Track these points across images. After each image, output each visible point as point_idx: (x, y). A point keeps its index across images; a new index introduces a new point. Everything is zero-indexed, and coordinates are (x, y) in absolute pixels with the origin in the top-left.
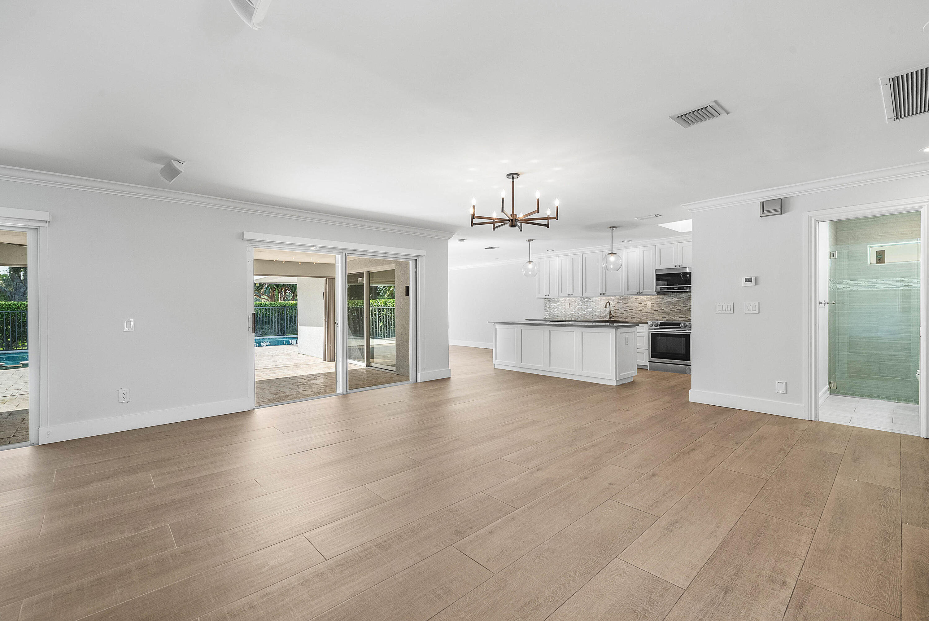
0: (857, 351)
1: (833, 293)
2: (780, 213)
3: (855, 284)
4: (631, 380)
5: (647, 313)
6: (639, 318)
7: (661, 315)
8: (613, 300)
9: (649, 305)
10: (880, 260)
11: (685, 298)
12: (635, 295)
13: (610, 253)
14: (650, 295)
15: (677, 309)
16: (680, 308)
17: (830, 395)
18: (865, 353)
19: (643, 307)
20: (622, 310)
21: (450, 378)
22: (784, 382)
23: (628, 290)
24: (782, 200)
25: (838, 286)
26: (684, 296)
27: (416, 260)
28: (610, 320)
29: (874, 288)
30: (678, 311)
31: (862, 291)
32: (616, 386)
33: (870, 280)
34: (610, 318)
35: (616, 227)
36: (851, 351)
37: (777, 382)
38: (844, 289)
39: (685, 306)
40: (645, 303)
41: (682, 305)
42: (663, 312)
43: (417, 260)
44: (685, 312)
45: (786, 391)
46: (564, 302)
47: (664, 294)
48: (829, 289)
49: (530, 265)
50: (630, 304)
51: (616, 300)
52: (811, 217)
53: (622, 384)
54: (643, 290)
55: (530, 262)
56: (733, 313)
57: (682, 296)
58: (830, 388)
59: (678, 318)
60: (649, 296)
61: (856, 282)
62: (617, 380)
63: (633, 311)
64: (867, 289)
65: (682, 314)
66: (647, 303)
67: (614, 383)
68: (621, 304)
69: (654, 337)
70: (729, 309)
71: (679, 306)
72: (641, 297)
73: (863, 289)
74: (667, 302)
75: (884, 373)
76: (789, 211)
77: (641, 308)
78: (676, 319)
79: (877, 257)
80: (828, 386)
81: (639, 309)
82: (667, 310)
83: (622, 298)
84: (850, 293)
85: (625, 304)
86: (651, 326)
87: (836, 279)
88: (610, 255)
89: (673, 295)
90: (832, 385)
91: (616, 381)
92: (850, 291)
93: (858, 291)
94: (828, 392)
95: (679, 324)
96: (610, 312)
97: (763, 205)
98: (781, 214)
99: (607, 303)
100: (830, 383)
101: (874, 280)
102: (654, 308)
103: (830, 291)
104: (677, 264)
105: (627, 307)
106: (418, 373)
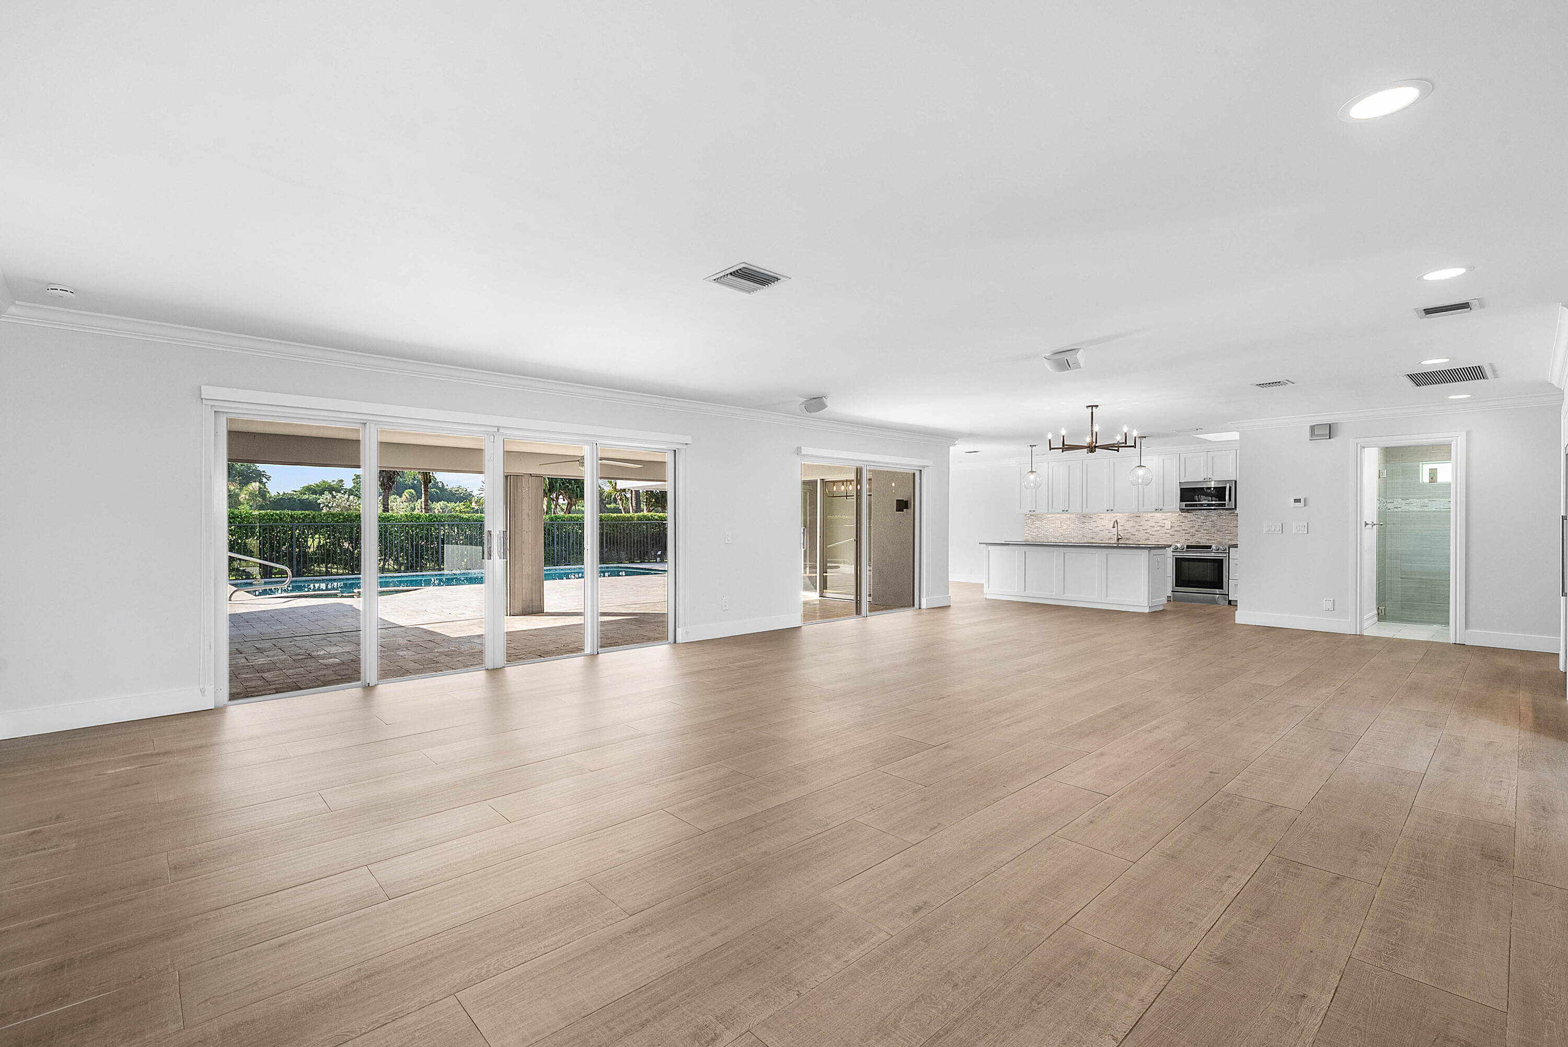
0: (1409, 576)
1: (1383, 515)
2: (1328, 437)
3: (1406, 504)
4: (1161, 608)
5: (1166, 535)
6: (1156, 540)
7: (1183, 537)
8: (1121, 518)
9: (1168, 524)
10: (1432, 478)
11: (1214, 517)
12: (1153, 512)
13: (1139, 466)
14: (1169, 512)
15: (1204, 530)
16: (1207, 528)
17: (1379, 621)
18: (1417, 579)
19: (1161, 526)
20: (1132, 531)
21: (950, 606)
22: (1332, 600)
23: (1143, 506)
24: (1330, 425)
25: (1389, 506)
26: (1213, 515)
27: (921, 470)
28: (1117, 542)
29: (1425, 509)
30: (1205, 531)
31: (1414, 511)
32: (1148, 613)
33: (1422, 500)
34: (1118, 539)
35: (1145, 437)
36: (1403, 576)
37: (1325, 600)
38: (1396, 510)
39: (1214, 527)
40: (1163, 521)
41: (1210, 525)
42: (1186, 533)
43: (923, 471)
44: (1214, 533)
45: (1334, 608)
46: (1053, 520)
47: (1188, 511)
48: (1378, 509)
49: (1032, 475)
50: (1143, 522)
51: (1125, 519)
52: (1357, 444)
53: (1154, 612)
54: (1164, 506)
55: (1032, 472)
56: (1282, 533)
57: (1210, 514)
58: (1379, 614)
59: (1205, 541)
60: (1168, 514)
61: (1407, 501)
62: (1150, 607)
63: (1148, 531)
64: (1419, 509)
65: (1209, 536)
66: (1166, 522)
67: (1147, 610)
68: (1132, 523)
69: (1179, 562)
70: (1278, 530)
71: (1206, 526)
72: (1158, 514)
73: (1415, 509)
74: (1192, 521)
75: (1436, 600)
76: (1336, 436)
77: (1159, 528)
78: (1203, 542)
79: (1430, 474)
80: (1376, 612)
81: (1156, 529)
82: (1191, 531)
83: (1133, 515)
84: (1402, 513)
85: (1136, 522)
86: (1175, 549)
87: (1386, 498)
88: (1138, 468)
89: (1199, 512)
90: (1380, 611)
91: (1148, 607)
92: (1402, 512)
93: (1409, 512)
94: (1376, 618)
95: (1210, 547)
96: (1118, 533)
97: (1313, 428)
98: (1330, 438)
99: (1115, 522)
100: (1378, 608)
101: (1426, 501)
102: (1175, 529)
103: (1379, 512)
104: (1206, 477)
105: (1139, 527)
106: (922, 599)
